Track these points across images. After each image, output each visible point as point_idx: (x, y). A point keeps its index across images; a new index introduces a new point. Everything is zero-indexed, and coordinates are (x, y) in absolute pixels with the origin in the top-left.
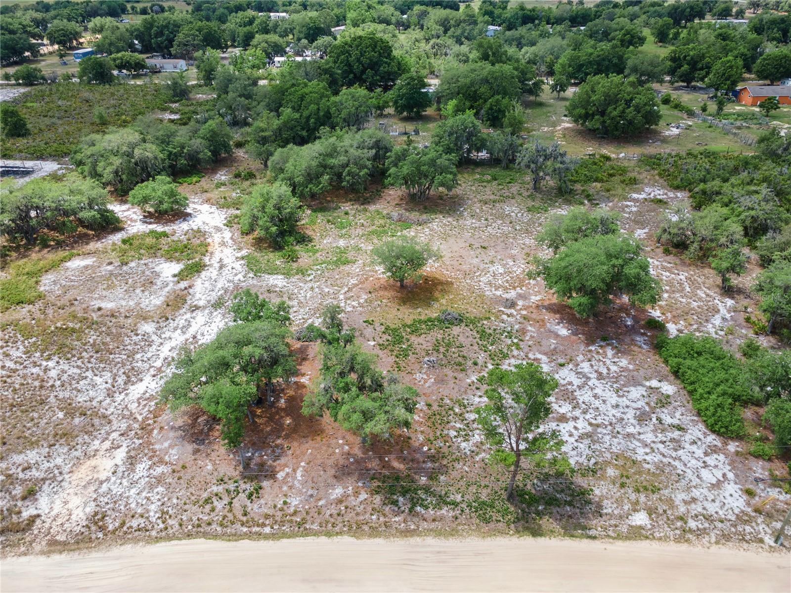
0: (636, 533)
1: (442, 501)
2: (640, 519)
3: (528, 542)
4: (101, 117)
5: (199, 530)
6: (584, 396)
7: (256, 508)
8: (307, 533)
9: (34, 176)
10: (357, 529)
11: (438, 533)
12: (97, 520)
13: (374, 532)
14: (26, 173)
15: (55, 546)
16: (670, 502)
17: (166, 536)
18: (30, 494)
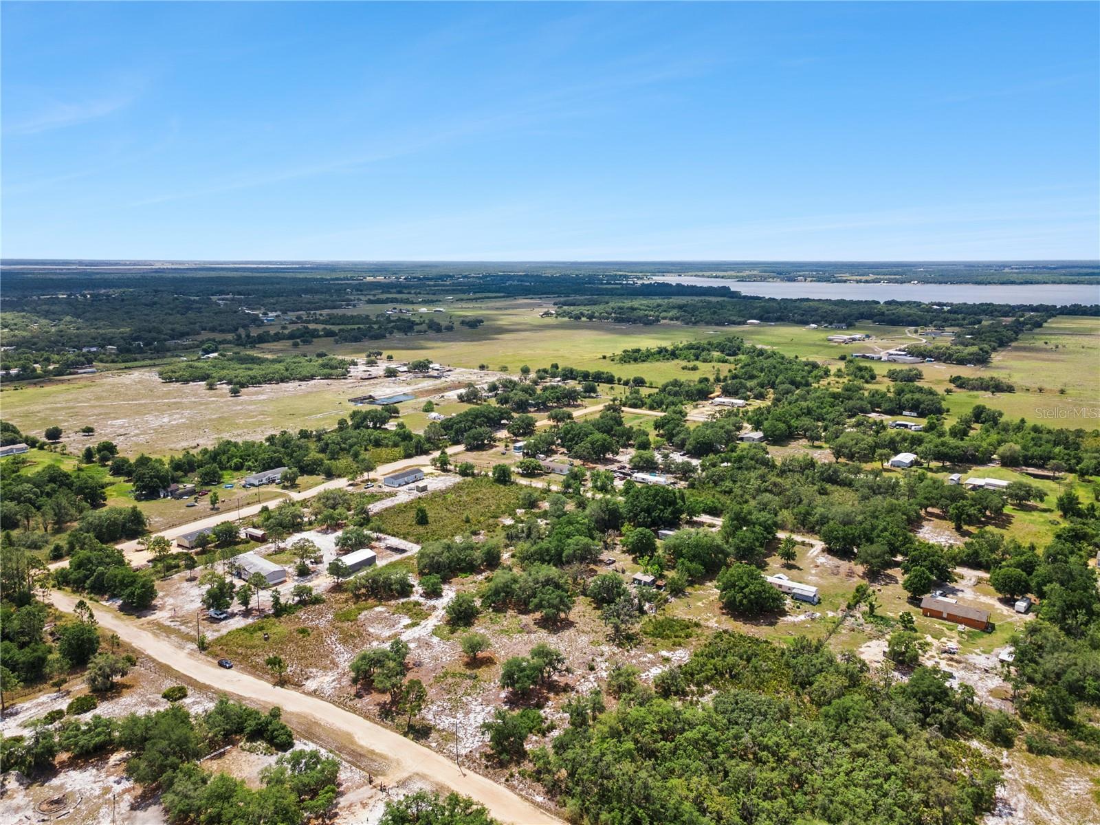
0: (429, 747)
1: (393, 720)
2: (434, 745)
3: (401, 737)
4: (467, 517)
5: (333, 702)
6: (472, 716)
7: (350, 703)
8: (355, 712)
9: (405, 555)
10: (366, 717)
11: (383, 726)
12: (315, 691)
13: (370, 720)
14: (403, 551)
15: (304, 693)
16: (446, 745)
17: (326, 700)
18: (307, 679)
